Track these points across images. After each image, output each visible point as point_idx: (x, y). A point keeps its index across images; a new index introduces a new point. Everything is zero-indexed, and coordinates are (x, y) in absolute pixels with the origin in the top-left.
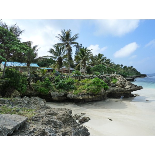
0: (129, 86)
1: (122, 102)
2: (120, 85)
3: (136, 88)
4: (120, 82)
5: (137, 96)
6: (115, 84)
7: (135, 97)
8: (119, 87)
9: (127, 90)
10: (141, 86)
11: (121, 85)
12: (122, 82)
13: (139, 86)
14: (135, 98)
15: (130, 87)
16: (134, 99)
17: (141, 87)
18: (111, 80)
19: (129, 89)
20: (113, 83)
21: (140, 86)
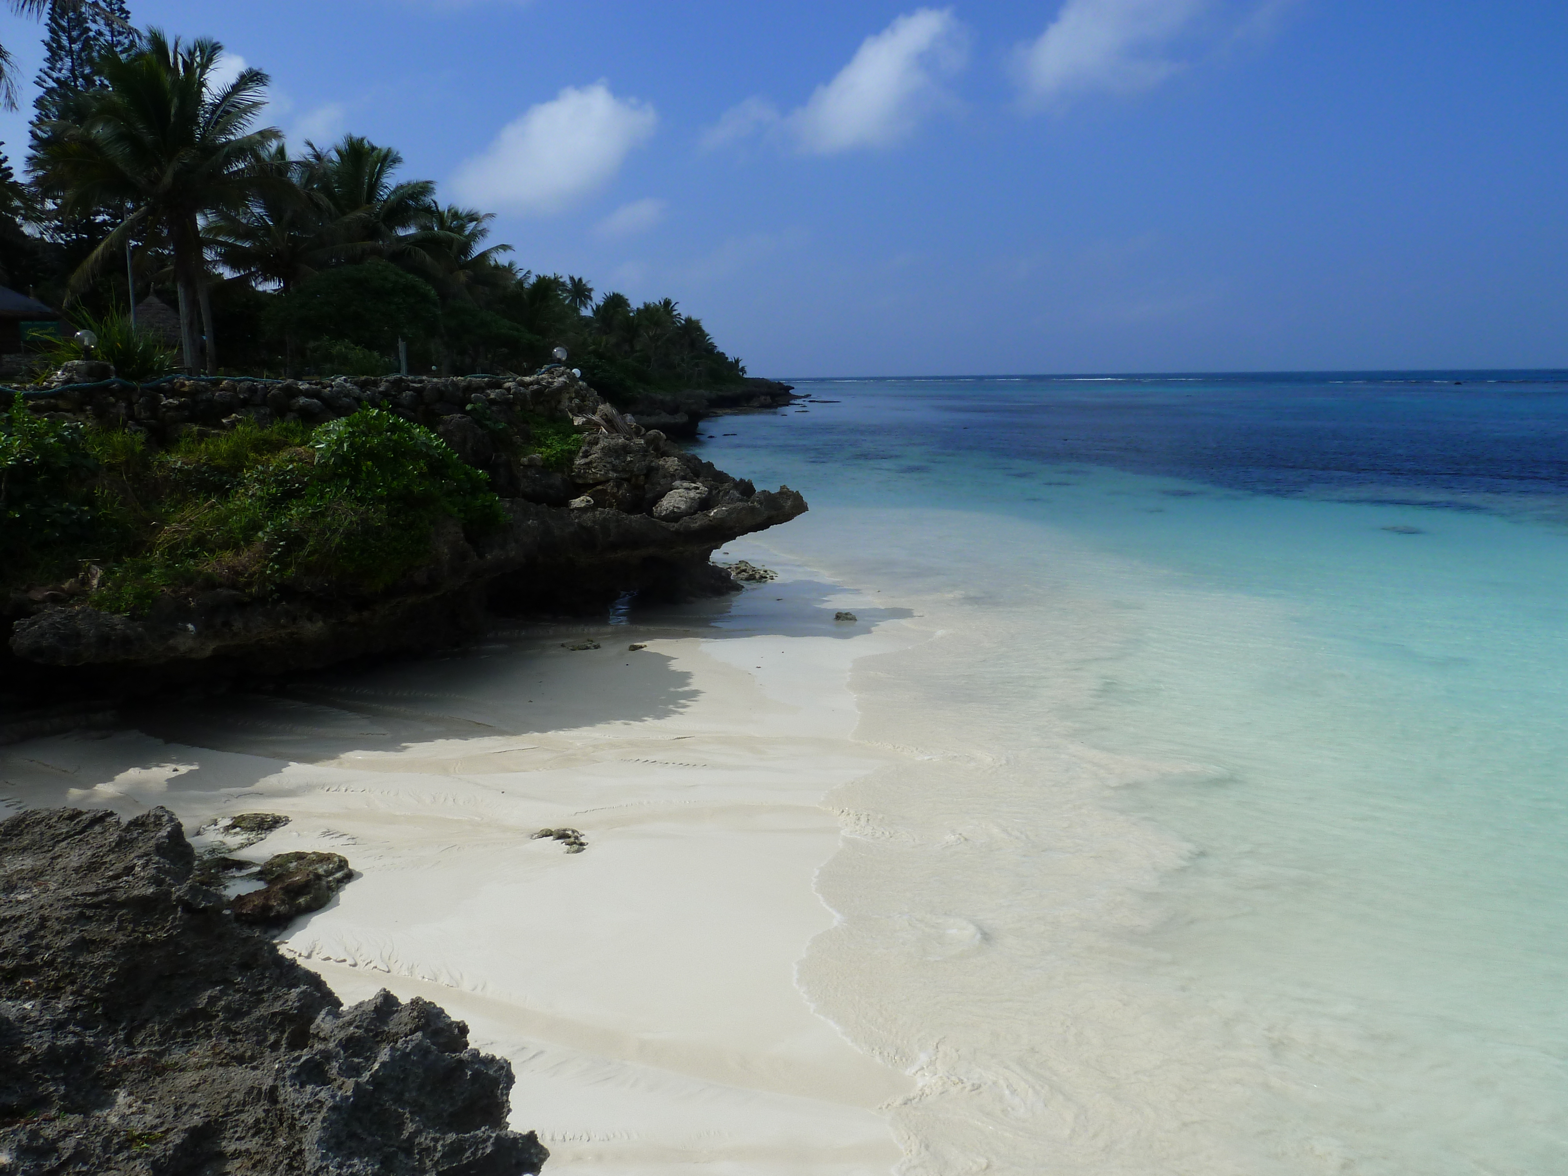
0: (692, 494)
1: (634, 648)
2: (610, 487)
3: (753, 509)
4: (608, 451)
5: (754, 585)
6: (557, 479)
7: (738, 588)
8: (597, 504)
9: (677, 533)
10: (793, 488)
11: (618, 486)
12: (625, 450)
13: (774, 489)
14: (740, 603)
15: (705, 504)
16: (734, 611)
17: (797, 497)
18: (518, 439)
19: (698, 522)
20: (547, 467)
21: (784, 493)
